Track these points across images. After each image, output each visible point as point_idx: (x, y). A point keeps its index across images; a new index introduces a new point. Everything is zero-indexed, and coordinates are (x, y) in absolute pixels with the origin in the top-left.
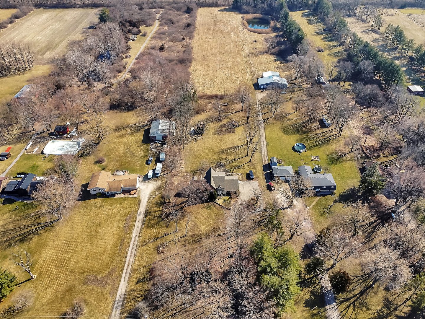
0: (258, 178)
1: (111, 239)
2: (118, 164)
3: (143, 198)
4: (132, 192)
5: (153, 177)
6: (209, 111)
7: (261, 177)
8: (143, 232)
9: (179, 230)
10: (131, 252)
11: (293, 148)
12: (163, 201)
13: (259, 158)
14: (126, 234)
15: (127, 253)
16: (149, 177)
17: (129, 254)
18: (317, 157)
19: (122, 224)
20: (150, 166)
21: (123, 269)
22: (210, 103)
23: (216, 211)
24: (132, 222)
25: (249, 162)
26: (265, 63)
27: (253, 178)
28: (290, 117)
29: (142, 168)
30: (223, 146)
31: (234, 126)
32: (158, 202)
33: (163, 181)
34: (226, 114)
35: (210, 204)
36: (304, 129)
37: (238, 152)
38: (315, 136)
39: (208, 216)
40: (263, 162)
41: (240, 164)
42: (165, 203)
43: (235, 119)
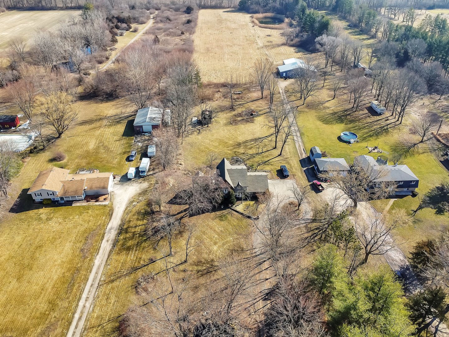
0: (295, 175)
1: (56, 271)
2: (84, 162)
3: (118, 206)
4: (101, 198)
5: (135, 177)
6: (217, 100)
7: (300, 175)
8: (114, 257)
9: (175, 253)
10: (89, 292)
11: (339, 138)
12: (149, 210)
13: (292, 150)
14: (83, 261)
15: (81, 294)
16: (129, 177)
17: (84, 296)
18: (376, 148)
19: (79, 245)
20: (132, 163)
21: (70, 323)
22: (217, 92)
23: (235, 222)
24: (96, 241)
25: (279, 155)
26: (284, 54)
27: (288, 176)
28: (327, 104)
29: (120, 166)
30: (239, 138)
31: (252, 115)
32: (142, 211)
33: (151, 183)
34: (241, 103)
35: (225, 212)
36: (348, 117)
37: (262, 144)
38: (366, 125)
39: (223, 229)
40: (300, 155)
41: (267, 159)
42: (153, 212)
43: (253, 108)
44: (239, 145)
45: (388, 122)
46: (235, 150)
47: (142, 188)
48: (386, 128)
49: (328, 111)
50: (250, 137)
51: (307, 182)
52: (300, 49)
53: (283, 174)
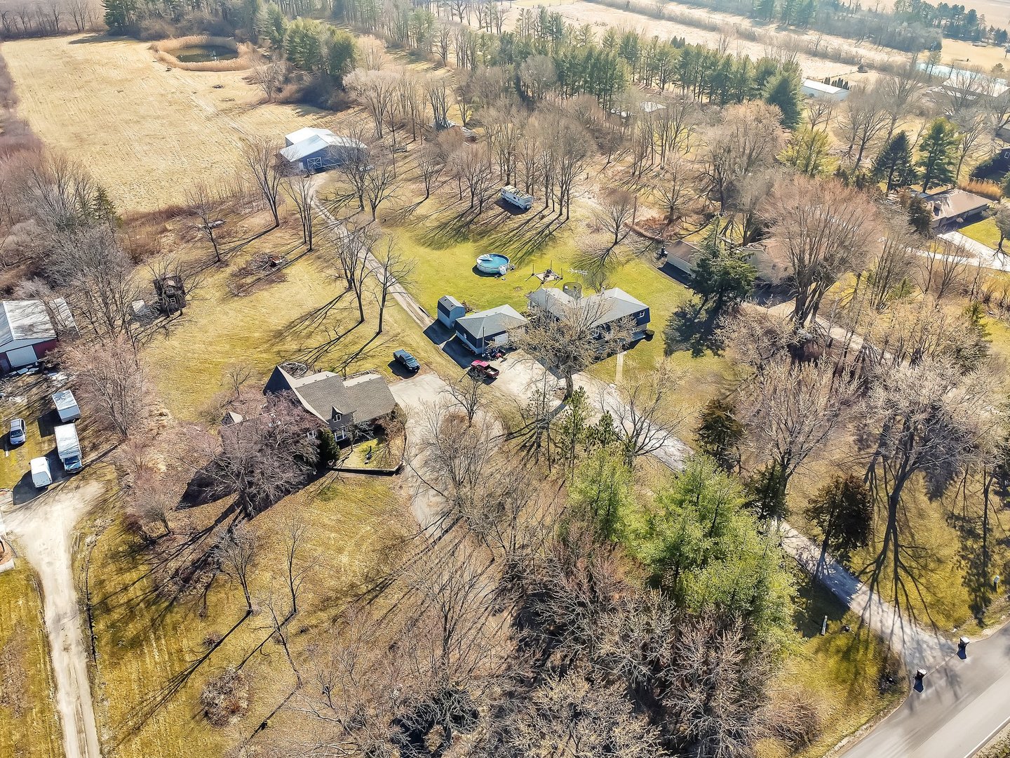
0: (431, 363)
5: (54, 479)
6: (171, 251)
7: (439, 359)
9: (262, 604)
13: (398, 317)
16: (38, 483)
18: (549, 272)
20: (24, 449)
22: (162, 232)
24: (34, 663)
25: (378, 334)
26: (275, 123)
30: (270, 320)
31: (274, 265)
32: (121, 549)
33: (108, 477)
34: (232, 245)
35: (326, 480)
36: (472, 227)
37: (329, 321)
38: (511, 234)
39: (339, 516)
40: (419, 322)
41: (356, 349)
42: (151, 542)
43: (267, 251)
44: (279, 335)
45: (546, 220)
46: (275, 349)
47: (88, 497)
48: (547, 232)
49: (428, 223)
50: (295, 314)
51: (459, 369)
52: (307, 108)
53: (406, 367)
